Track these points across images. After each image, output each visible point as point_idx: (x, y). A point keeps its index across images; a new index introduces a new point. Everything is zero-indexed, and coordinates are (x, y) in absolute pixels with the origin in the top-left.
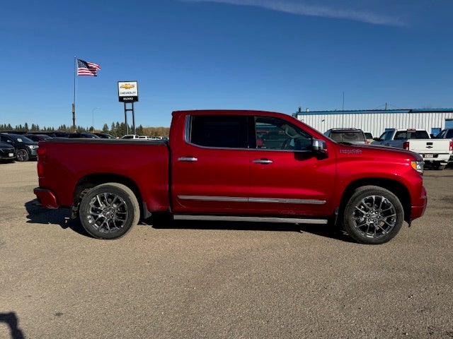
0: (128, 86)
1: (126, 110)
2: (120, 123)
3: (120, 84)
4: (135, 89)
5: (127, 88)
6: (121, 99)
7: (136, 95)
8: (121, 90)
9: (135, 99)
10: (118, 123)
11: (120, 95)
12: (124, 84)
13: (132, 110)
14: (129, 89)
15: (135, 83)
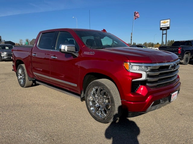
0: (165, 22)
1: (163, 34)
2: (170, 41)
3: (161, 22)
4: (168, 23)
5: (164, 23)
6: (161, 29)
7: (169, 26)
8: (162, 24)
9: (168, 28)
10: (169, 41)
11: (161, 27)
12: (163, 21)
13: (166, 34)
14: (165, 23)
15: (169, 20)
